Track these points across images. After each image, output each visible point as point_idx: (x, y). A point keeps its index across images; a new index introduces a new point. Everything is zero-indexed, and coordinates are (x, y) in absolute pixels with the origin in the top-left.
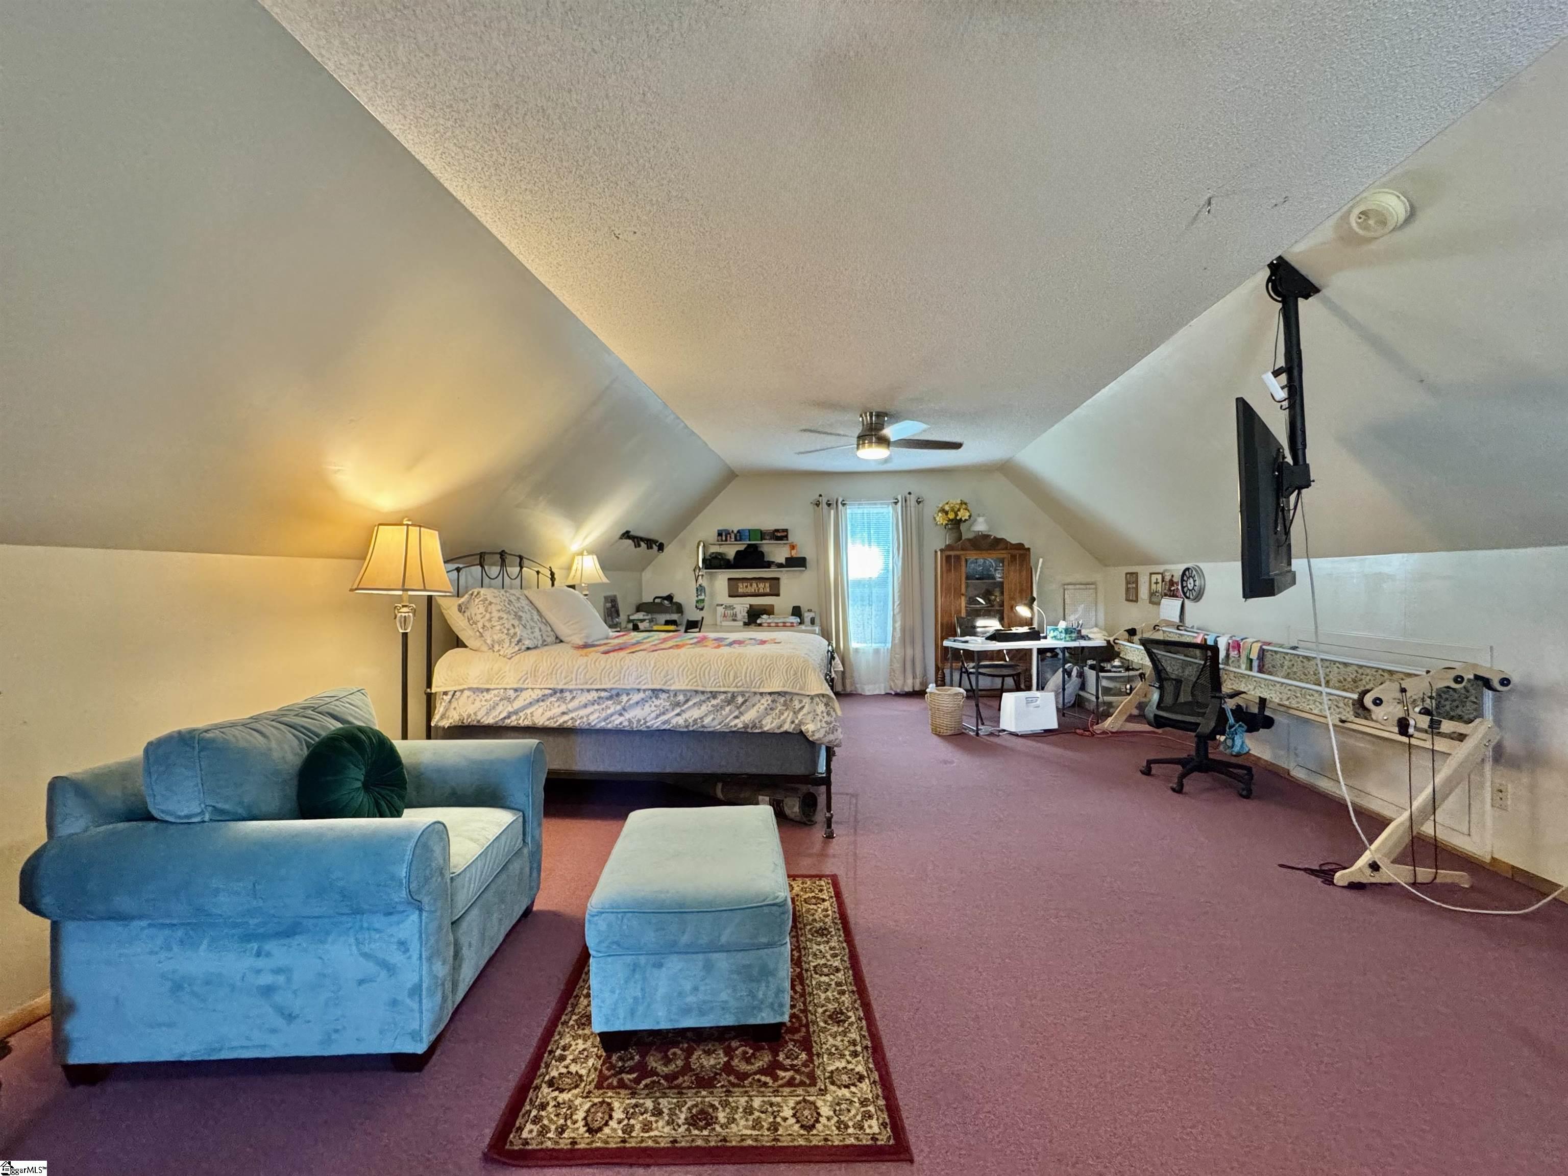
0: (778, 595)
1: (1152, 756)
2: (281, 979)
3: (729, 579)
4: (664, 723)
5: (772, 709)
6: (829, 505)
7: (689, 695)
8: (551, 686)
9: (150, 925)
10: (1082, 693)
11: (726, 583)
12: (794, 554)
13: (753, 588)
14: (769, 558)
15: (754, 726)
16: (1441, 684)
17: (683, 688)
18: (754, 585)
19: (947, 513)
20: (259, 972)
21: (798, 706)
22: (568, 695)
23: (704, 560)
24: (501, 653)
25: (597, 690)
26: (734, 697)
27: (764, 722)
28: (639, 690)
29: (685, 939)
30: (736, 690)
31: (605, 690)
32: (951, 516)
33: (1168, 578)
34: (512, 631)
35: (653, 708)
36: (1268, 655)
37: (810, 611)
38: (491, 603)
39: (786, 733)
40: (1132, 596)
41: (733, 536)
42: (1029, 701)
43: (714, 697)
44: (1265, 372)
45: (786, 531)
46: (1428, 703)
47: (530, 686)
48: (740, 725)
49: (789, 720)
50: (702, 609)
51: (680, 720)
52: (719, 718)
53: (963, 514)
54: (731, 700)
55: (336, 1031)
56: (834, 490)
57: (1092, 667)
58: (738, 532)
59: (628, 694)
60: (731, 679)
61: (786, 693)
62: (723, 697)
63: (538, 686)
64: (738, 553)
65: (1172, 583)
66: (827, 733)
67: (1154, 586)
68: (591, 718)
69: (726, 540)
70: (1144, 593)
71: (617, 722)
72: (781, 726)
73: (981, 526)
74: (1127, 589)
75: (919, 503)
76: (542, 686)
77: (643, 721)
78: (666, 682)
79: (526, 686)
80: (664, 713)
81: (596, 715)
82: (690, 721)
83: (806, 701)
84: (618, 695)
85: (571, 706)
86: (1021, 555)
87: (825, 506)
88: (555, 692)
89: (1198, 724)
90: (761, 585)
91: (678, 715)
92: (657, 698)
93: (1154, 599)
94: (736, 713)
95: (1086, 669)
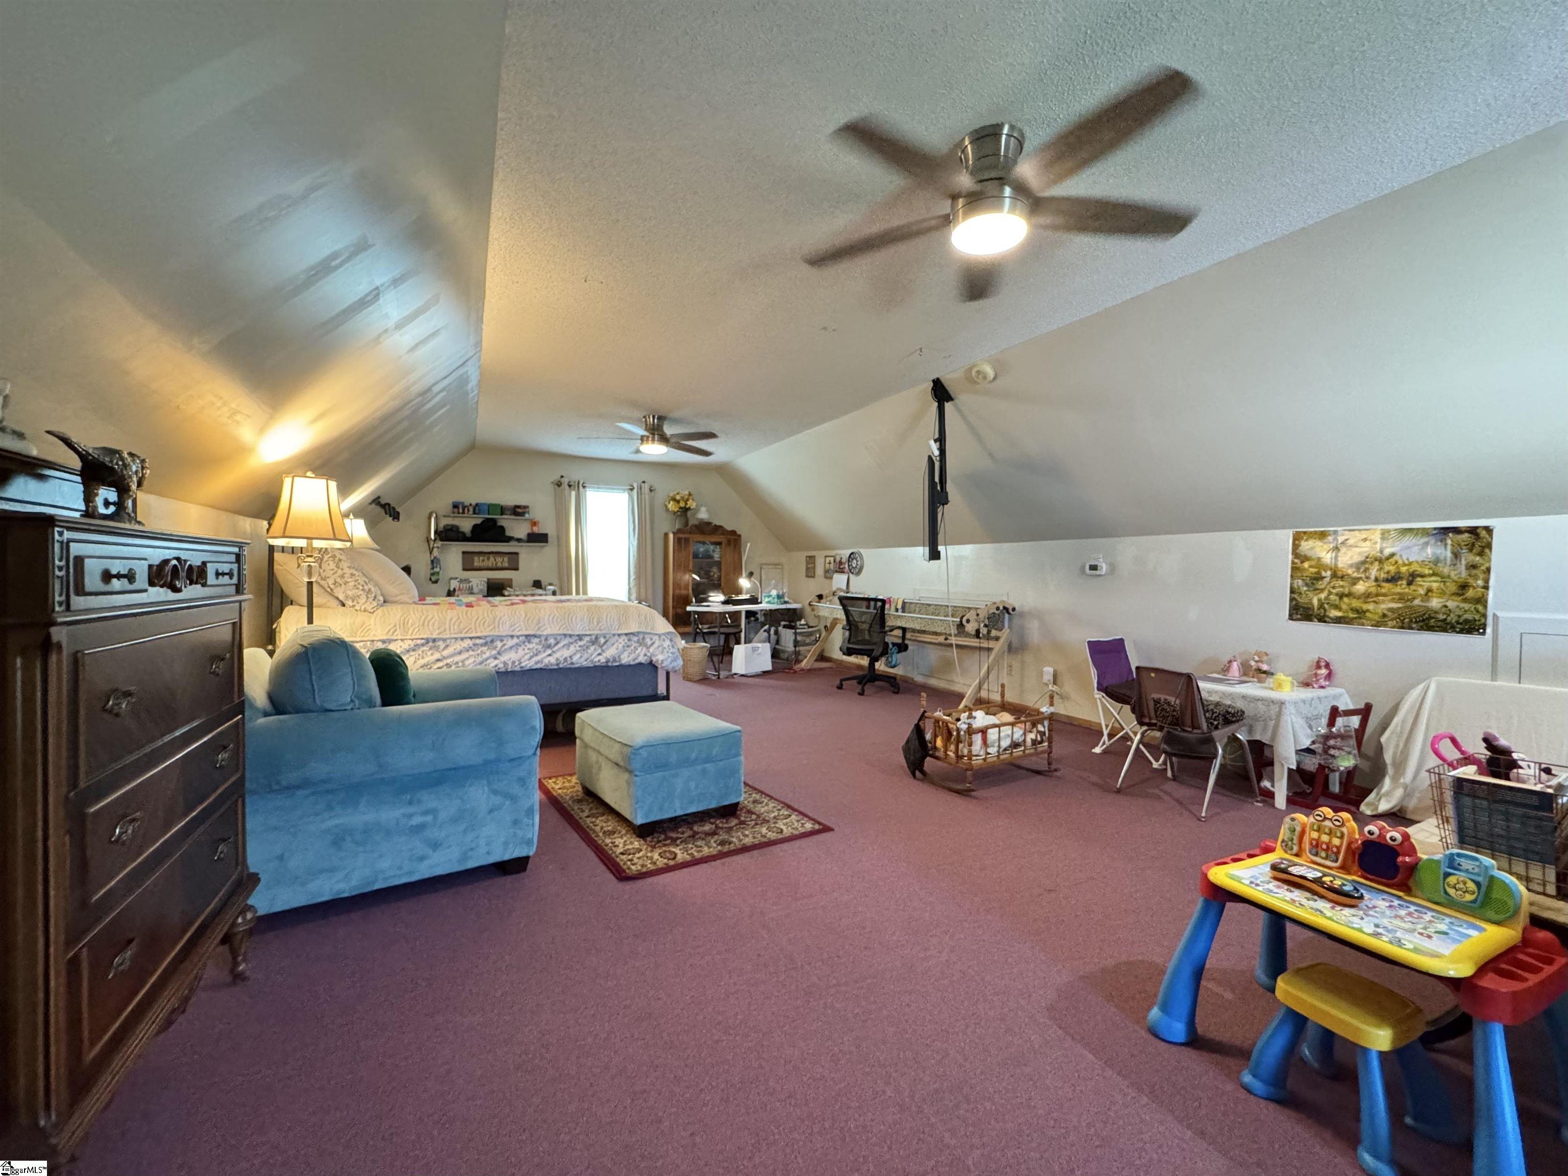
0: (517, 569)
1: (843, 677)
2: (429, 818)
3: (463, 553)
4: (536, 663)
5: (628, 646)
6: (570, 486)
7: (558, 638)
8: (425, 636)
9: (313, 793)
10: (777, 647)
11: (461, 554)
12: (536, 530)
13: (491, 562)
14: (508, 533)
15: (614, 661)
16: (992, 611)
17: (556, 632)
18: (492, 559)
19: (678, 502)
20: (410, 816)
21: (649, 643)
22: (441, 645)
23: (436, 532)
24: (357, 607)
25: (471, 638)
26: (597, 638)
27: (622, 657)
28: (512, 637)
29: (694, 756)
30: (599, 632)
31: (479, 638)
32: (682, 504)
33: (838, 559)
34: (366, 587)
35: (526, 651)
36: (907, 605)
37: (551, 584)
38: (340, 560)
39: (640, 664)
40: (810, 573)
41: (471, 509)
42: (754, 650)
43: (581, 639)
44: (930, 439)
45: (526, 507)
46: (987, 622)
47: (399, 637)
48: (603, 660)
49: (642, 654)
50: (436, 582)
51: (552, 660)
52: (586, 656)
53: (692, 504)
54: (595, 641)
55: (472, 849)
56: (574, 473)
57: (785, 627)
58: (477, 505)
59: (502, 641)
60: (595, 623)
61: (639, 633)
62: (588, 638)
63: (408, 637)
64: (475, 527)
65: (841, 563)
66: (672, 661)
67: (827, 566)
68: (467, 663)
69: (463, 513)
70: (820, 571)
71: (493, 665)
72: (636, 659)
73: (703, 515)
74: (807, 569)
75: (651, 491)
76: (413, 637)
77: (517, 663)
78: (539, 629)
79: (395, 638)
80: (536, 655)
81: (471, 660)
82: (562, 659)
83: (656, 637)
84: (492, 641)
85: (445, 653)
86: (735, 540)
87: (567, 487)
88: (428, 641)
89: (873, 650)
90: (499, 559)
91: (550, 655)
92: (529, 642)
93: (828, 575)
94: (599, 651)
95: (780, 628)
